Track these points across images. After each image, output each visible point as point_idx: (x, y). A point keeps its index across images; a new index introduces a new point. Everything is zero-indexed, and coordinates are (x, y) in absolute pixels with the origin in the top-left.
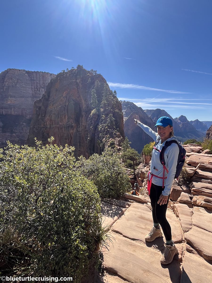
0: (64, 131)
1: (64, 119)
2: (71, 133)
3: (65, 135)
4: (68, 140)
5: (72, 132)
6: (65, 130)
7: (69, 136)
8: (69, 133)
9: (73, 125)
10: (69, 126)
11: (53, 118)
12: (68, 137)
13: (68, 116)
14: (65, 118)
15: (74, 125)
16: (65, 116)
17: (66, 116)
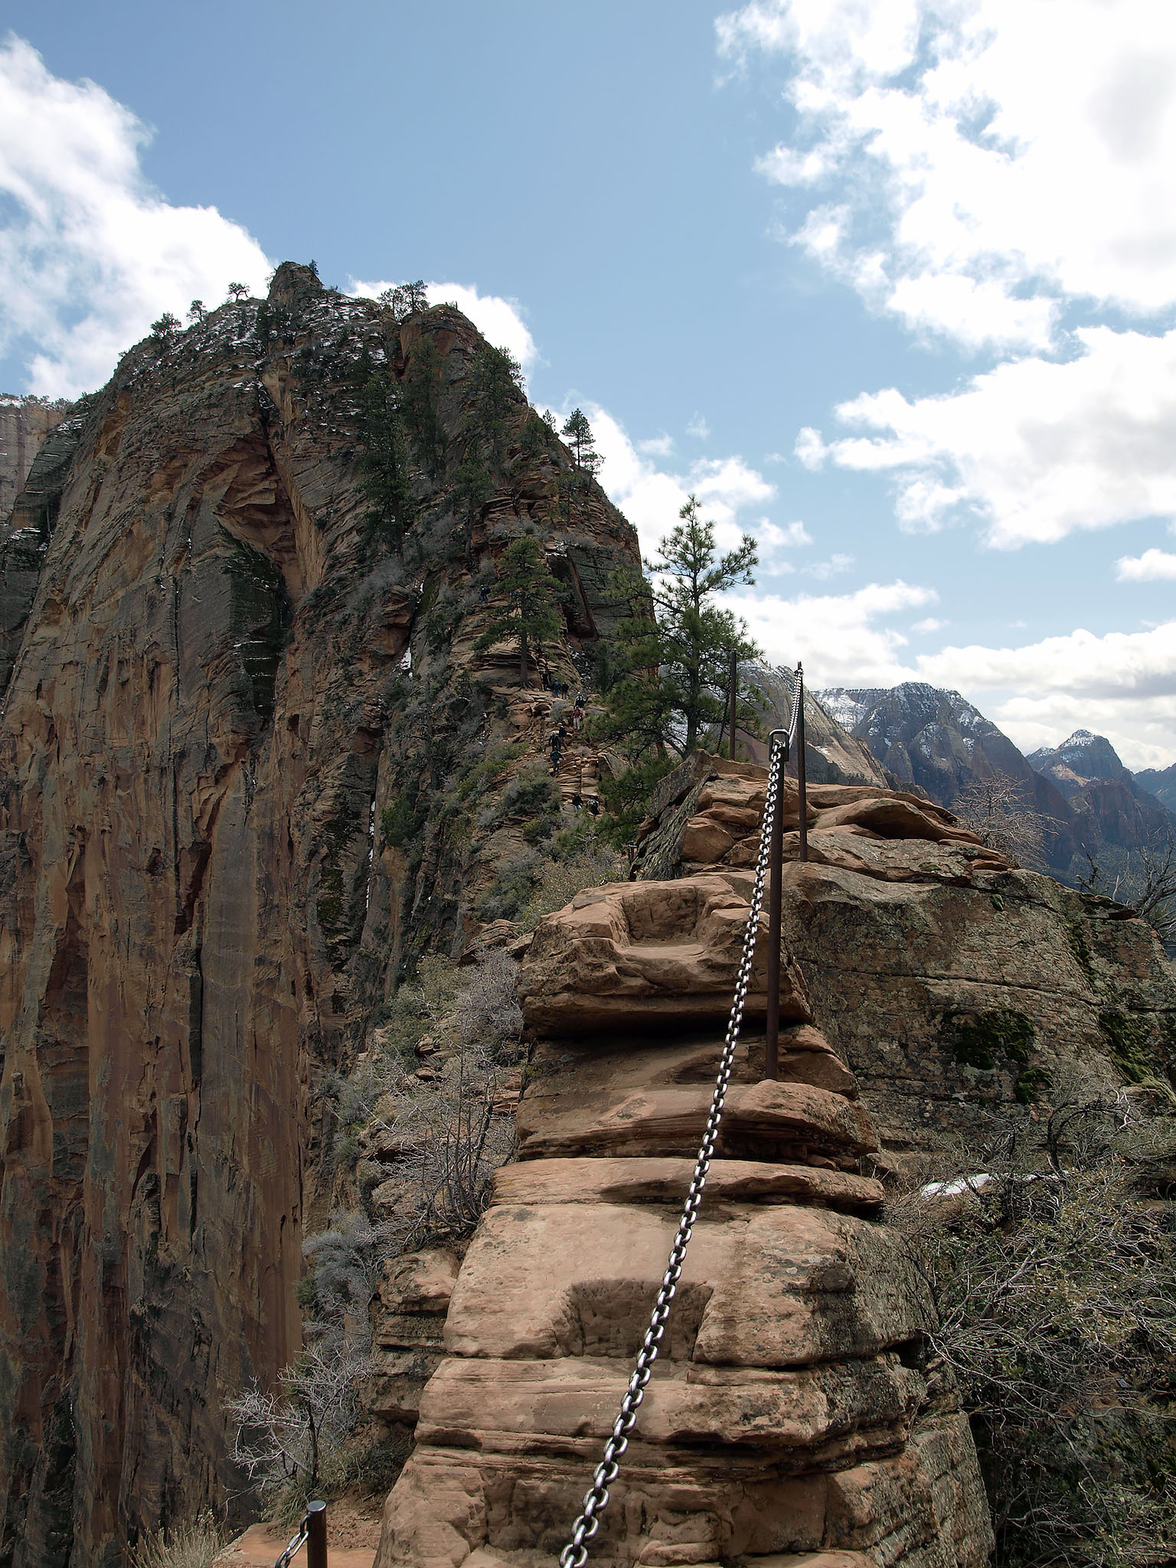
0: (143, 805)
1: (147, 698)
2: (202, 812)
3: (150, 833)
4: (171, 874)
5: (210, 807)
6: (154, 791)
7: (186, 840)
8: (181, 812)
9: (215, 741)
10: (182, 755)
11: (61, 705)
12: (172, 853)
13: (177, 671)
14: (151, 687)
15: (223, 738)
16: (152, 673)
17: (165, 670)
